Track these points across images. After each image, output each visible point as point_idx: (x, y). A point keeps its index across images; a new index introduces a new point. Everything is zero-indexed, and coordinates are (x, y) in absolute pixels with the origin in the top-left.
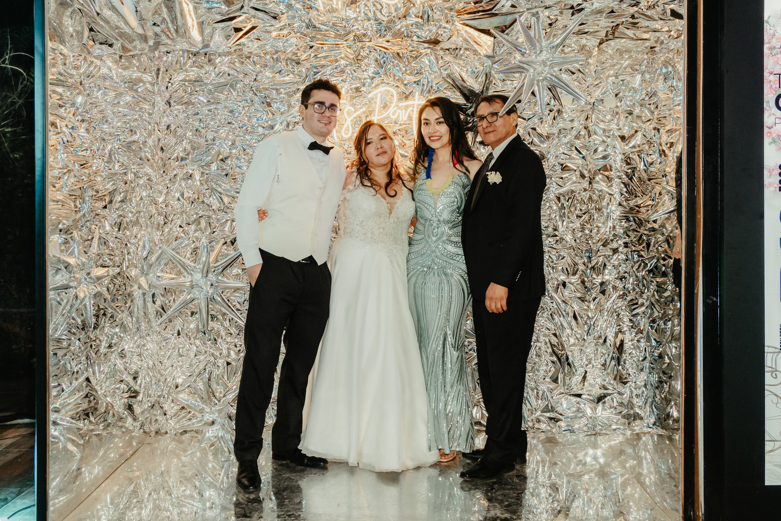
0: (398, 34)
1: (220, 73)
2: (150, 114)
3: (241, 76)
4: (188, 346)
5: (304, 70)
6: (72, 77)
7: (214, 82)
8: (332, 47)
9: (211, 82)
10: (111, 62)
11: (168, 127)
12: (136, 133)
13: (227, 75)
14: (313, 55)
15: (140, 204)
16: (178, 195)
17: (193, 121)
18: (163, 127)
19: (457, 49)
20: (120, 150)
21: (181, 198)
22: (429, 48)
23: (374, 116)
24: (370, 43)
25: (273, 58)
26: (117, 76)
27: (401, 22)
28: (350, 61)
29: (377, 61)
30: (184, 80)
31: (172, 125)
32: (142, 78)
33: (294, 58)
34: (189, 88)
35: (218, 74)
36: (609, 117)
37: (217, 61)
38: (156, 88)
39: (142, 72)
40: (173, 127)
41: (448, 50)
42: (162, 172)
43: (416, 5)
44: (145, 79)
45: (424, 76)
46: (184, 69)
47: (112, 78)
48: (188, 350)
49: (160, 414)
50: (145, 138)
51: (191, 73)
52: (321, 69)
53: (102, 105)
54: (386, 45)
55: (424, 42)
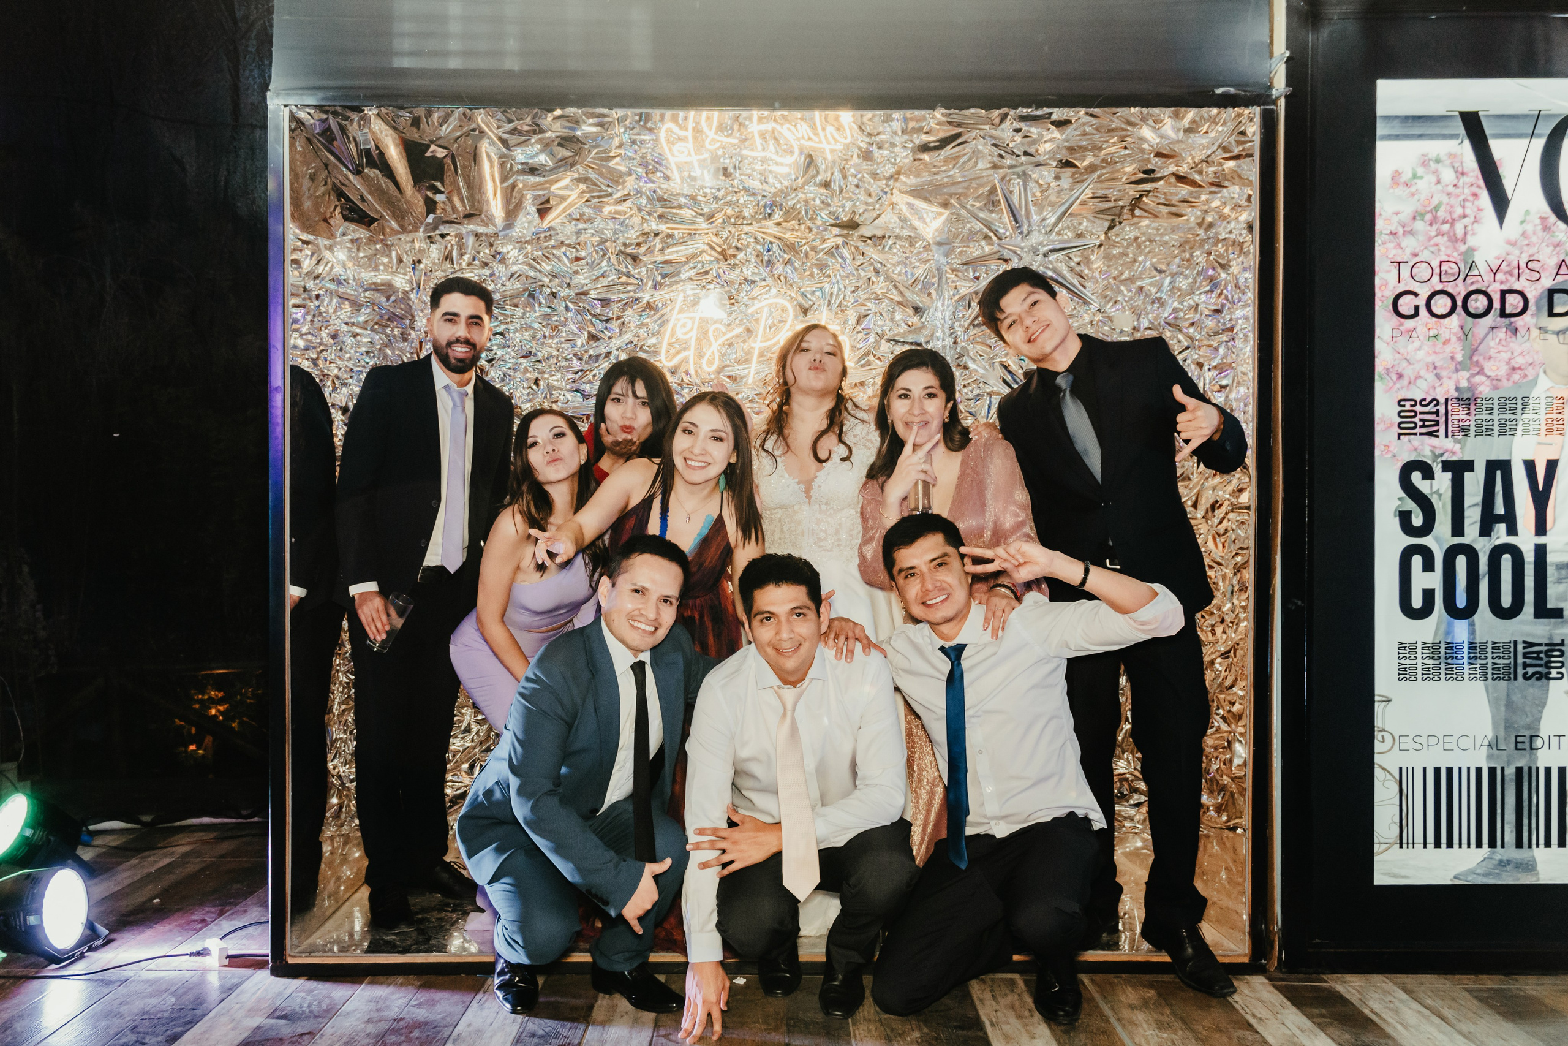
0: (792, 214)
3: (546, 279)
5: (644, 269)
8: (689, 233)
13: (523, 277)
14: (659, 246)
19: (884, 237)
22: (840, 236)
23: (755, 342)
24: (750, 228)
25: (596, 251)
26: (355, 278)
27: (797, 196)
28: (716, 254)
29: (758, 256)
32: (390, 283)
33: (629, 250)
35: (509, 277)
37: (508, 255)
38: (415, 299)
39: (390, 274)
41: (870, 238)
44: (397, 285)
45: (834, 278)
47: (347, 281)
52: (672, 269)
54: (775, 230)
55: (832, 225)
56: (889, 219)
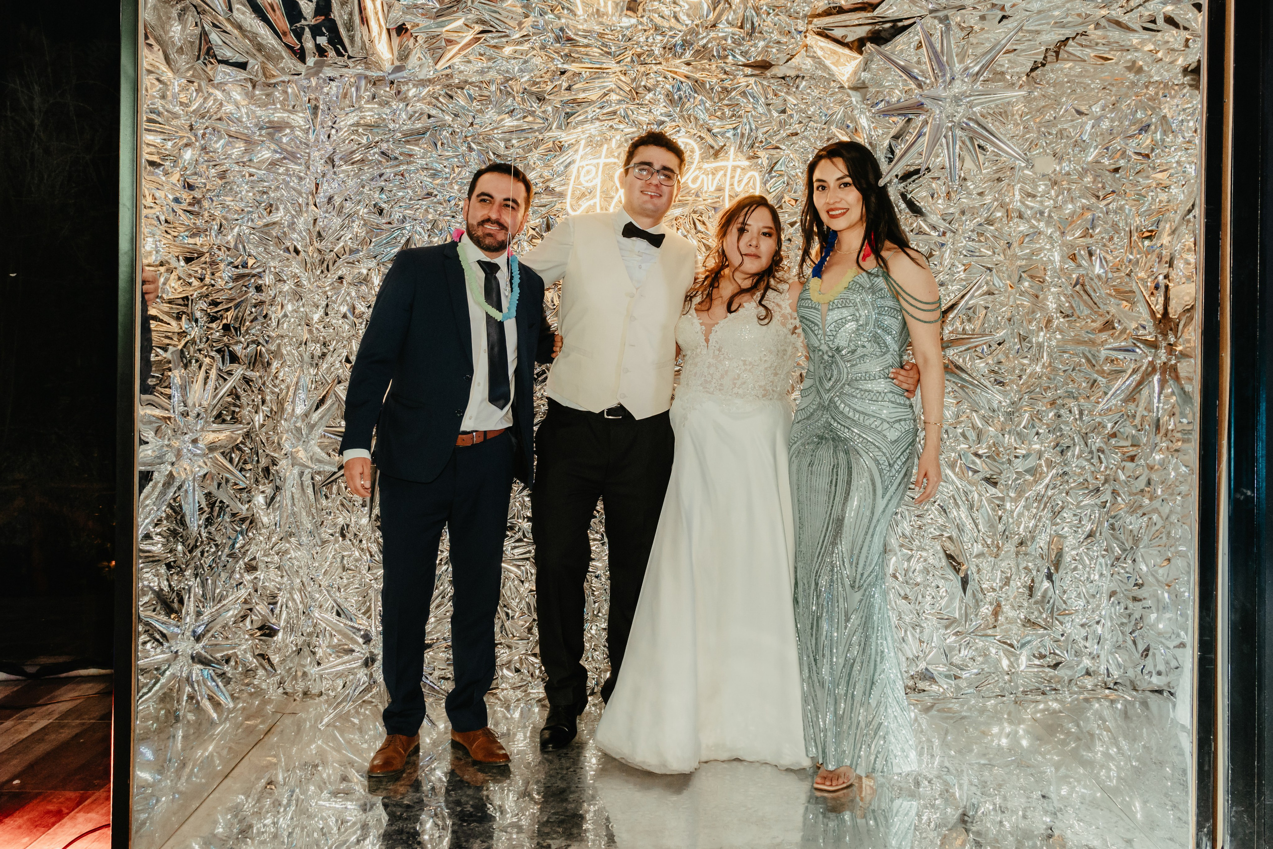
0: (703, 53)
1: (415, 112)
2: (301, 179)
3: (448, 119)
4: (357, 554)
5: (550, 109)
6: (176, 116)
7: (405, 128)
8: (596, 73)
9: (400, 127)
10: (239, 94)
11: (330, 199)
12: (277, 209)
13: (426, 117)
14: (565, 85)
15: (283, 323)
16: (344, 309)
17: (370, 190)
18: (321, 198)
19: (798, 77)
20: (251, 237)
21: (349, 315)
22: (752, 75)
24: (659, 67)
25: (501, 90)
26: (248, 116)
27: (708, 35)
28: (624, 94)
29: (667, 95)
30: (358, 124)
31: (336, 197)
32: (290, 121)
33: (534, 89)
34: (365, 138)
35: (412, 116)
36: (1041, 188)
37: (411, 94)
38: (312, 137)
39: (289, 112)
40: (337, 200)
41: (783, 78)
42: (319, 272)
43: (734, 7)
44: (293, 123)
45: (745, 120)
46: (357, 106)
47: (239, 120)
48: (357, 560)
49: (311, 663)
50: (293, 216)
51: (367, 114)
52: (578, 108)
53: (224, 164)
54: (685, 69)
55: (745, 65)
56: (803, 62)
